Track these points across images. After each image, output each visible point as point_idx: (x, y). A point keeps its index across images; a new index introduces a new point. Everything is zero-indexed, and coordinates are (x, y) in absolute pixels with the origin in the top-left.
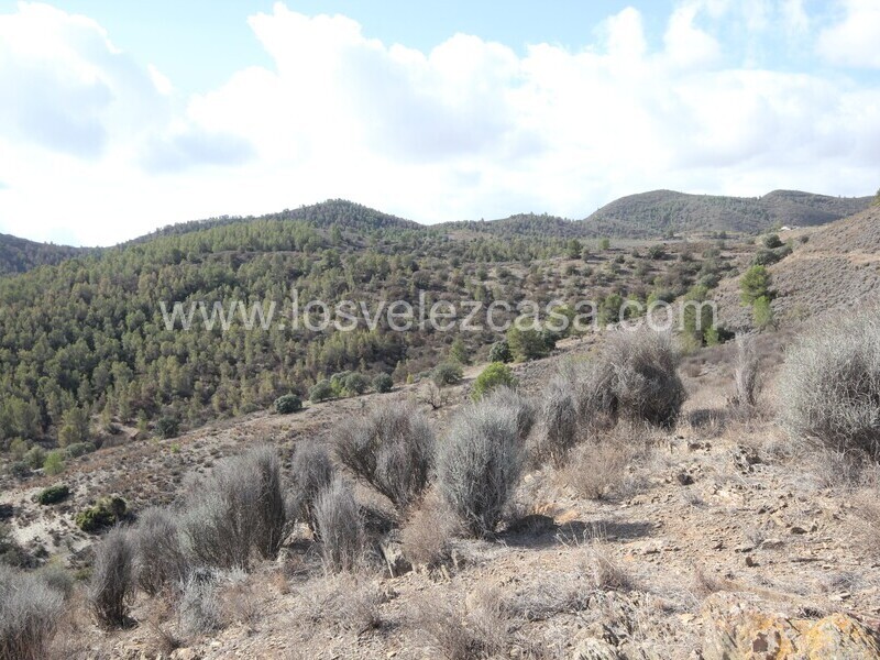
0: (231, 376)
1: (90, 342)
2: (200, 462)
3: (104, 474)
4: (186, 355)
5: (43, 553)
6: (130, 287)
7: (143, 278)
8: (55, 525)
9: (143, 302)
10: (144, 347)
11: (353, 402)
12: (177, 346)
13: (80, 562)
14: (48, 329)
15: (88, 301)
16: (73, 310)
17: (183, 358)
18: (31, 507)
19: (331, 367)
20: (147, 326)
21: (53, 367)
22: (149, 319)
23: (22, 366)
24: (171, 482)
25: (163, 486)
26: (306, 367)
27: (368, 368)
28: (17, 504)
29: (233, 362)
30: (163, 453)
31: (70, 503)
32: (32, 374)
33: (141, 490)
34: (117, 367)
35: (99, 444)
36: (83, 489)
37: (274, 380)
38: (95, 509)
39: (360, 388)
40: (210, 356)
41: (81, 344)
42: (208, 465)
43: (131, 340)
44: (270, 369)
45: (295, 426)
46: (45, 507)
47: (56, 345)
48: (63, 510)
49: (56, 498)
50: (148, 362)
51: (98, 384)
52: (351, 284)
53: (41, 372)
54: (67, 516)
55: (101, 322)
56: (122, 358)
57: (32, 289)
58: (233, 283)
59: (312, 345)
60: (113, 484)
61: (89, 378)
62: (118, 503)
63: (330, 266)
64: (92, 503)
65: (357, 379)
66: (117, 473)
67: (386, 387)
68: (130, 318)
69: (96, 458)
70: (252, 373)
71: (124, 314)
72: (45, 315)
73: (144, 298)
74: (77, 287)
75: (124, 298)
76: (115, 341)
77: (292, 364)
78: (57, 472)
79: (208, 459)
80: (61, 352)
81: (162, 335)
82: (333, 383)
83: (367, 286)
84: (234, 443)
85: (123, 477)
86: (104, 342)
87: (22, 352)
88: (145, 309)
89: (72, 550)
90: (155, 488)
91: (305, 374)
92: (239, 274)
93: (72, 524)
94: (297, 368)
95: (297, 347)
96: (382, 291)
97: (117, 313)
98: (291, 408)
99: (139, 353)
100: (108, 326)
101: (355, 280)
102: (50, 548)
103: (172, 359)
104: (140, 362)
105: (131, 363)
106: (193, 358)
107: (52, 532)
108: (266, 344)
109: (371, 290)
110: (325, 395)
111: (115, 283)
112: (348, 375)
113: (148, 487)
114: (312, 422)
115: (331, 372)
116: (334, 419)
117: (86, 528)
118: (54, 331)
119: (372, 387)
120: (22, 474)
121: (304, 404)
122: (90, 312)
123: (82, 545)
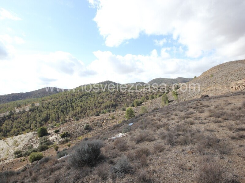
0: (89, 110)
1: (67, 104)
2: (82, 125)
3: (66, 127)
4: (82, 106)
5: (54, 141)
6: (74, 95)
7: (76, 94)
8: (56, 136)
9: (75, 98)
10: (75, 105)
11: (108, 114)
12: (80, 105)
13: (60, 143)
14: (60, 102)
15: (67, 98)
16: (64, 99)
17: (81, 107)
18: (53, 133)
19: (106, 108)
20: (76, 102)
21: (60, 109)
22: (76, 100)
23: (55, 109)
24: (76, 129)
25: (75, 129)
26: (101, 108)
27: (111, 108)
28: (51, 133)
29: (89, 107)
30: (76, 123)
31: (59, 132)
32: (57, 110)
33: (71, 130)
34: (71, 108)
35: (66, 122)
36: (62, 130)
37: (96, 110)
38: (63, 133)
39: (109, 111)
40: (86, 106)
41: (65, 105)
42: (83, 125)
43: (73, 104)
44: (95, 108)
45: (98, 118)
46: (55, 133)
47: (61, 105)
48: (58, 134)
49: (57, 132)
50: (76, 108)
51: (67, 111)
52: (109, 94)
53: (58, 110)
54: (59, 135)
55: (69, 101)
56: (72, 107)
57: (58, 96)
58: (90, 94)
59: (102, 104)
60: (67, 129)
61: (66, 110)
62: (67, 133)
63: (106, 91)
64: (63, 132)
65: (109, 110)
66: (68, 127)
67: (113, 111)
68: (73, 100)
69: (65, 124)
70: (93, 109)
71: (72, 100)
72: (60, 100)
73: (76, 97)
74: (65, 95)
75: (72, 97)
76: (71, 104)
77: (99, 108)
78: (58, 127)
79: (83, 124)
80: (62, 106)
81: (78, 103)
82: (105, 111)
83: (112, 94)
84: (88, 121)
85: (69, 128)
86: (69, 104)
87: (56, 106)
88: (76, 99)
89: (59, 141)
90: (74, 130)
91: (101, 109)
92: (91, 93)
93: (59, 136)
94: (100, 108)
95: (100, 104)
96: (114, 95)
97: (71, 99)
98: (98, 115)
99: (74, 106)
100: (70, 102)
101: (110, 93)
102: (55, 141)
103: (79, 107)
104: (74, 108)
105: (73, 108)
106: (83, 107)
107: (56, 138)
108: (95, 104)
109: (112, 95)
110: (103, 113)
111: (71, 95)
112: (108, 109)
113: (73, 129)
114: (101, 118)
115: (105, 109)
116: (104, 117)
117: (61, 137)
118: (61, 103)
119: (111, 111)
120: (53, 127)
121: (100, 114)
122: (67, 100)
123: (60, 140)
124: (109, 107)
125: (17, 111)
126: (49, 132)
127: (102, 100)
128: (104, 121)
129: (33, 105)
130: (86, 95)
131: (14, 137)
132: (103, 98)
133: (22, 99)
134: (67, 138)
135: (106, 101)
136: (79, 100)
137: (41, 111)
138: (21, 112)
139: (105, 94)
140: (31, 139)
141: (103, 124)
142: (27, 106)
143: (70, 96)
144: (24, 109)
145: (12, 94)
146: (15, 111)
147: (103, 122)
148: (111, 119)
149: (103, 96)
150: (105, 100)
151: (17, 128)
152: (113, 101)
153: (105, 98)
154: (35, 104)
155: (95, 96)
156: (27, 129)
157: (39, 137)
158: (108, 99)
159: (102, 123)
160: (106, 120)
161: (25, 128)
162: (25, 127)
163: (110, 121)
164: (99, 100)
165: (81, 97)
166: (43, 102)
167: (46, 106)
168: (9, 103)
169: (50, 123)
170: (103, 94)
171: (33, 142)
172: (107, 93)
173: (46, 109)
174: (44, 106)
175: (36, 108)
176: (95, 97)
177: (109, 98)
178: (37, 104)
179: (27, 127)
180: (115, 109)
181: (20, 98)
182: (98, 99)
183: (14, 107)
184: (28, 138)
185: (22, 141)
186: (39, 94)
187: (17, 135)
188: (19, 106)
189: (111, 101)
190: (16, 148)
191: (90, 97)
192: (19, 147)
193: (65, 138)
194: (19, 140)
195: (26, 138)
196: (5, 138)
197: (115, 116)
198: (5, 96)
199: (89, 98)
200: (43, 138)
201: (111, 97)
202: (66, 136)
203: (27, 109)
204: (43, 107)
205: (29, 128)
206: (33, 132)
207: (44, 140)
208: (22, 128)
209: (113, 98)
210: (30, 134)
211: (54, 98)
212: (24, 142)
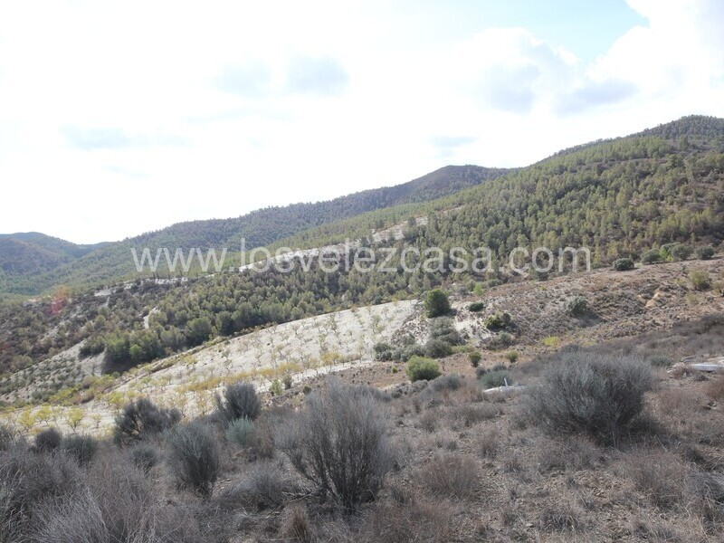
0: (589, 244)
1: (507, 223)
2: (557, 297)
3: (503, 299)
4: (562, 230)
5: (467, 337)
6: (531, 190)
7: (540, 184)
8: (474, 323)
9: (538, 198)
10: (537, 225)
11: (676, 266)
12: (556, 225)
13: (485, 345)
14: (486, 216)
15: (507, 199)
16: (499, 204)
17: (559, 232)
18: (465, 312)
19: (665, 239)
20: (539, 213)
21: (487, 237)
22: (541, 209)
23: (471, 236)
24: (538, 308)
25: (534, 309)
26: (645, 239)
27: (697, 240)
28: (459, 309)
29: (591, 235)
30: (536, 290)
31: (483, 312)
32: (476, 241)
33: (520, 310)
34: (520, 237)
35: (505, 282)
36: (490, 305)
37: (619, 248)
38: (494, 317)
39: (684, 255)
40: (576, 231)
41: (502, 224)
42: (562, 300)
43: (529, 221)
44: (617, 240)
45: (626, 280)
46: (471, 313)
47: (489, 225)
48: (479, 316)
49: (477, 309)
50: (538, 234)
51: (509, 246)
52: (690, 178)
53: (481, 239)
54: (481, 319)
55: (514, 212)
56: (524, 232)
57: (479, 194)
58: (597, 184)
59: (651, 224)
60: (506, 305)
61: (505, 243)
62: (507, 316)
63: (674, 166)
64: (493, 314)
65: (682, 249)
66: (509, 299)
67: (707, 256)
68: (530, 209)
69: (502, 289)
70: (604, 242)
71: (527, 206)
72: (485, 208)
73: (539, 196)
74: (502, 191)
75: (528, 197)
76: (520, 222)
77: (634, 237)
78: (480, 294)
79: (562, 296)
80: (491, 228)
81: (547, 218)
82: (661, 251)
83: (705, 179)
84: (581, 288)
85: (512, 301)
86: (515, 223)
87: (473, 229)
88: (540, 204)
89: (481, 338)
90: (529, 310)
91: (643, 244)
92: (602, 178)
93: (483, 324)
94: (638, 240)
95: (640, 225)
96: (718, 182)
97: (523, 206)
98: (625, 267)
99: (533, 229)
100: (517, 214)
101: (695, 175)
102: (470, 335)
103: (552, 233)
104: (533, 235)
105: (528, 236)
106: (566, 232)
107: (472, 327)
108: (617, 223)
109: (709, 182)
110: (653, 259)
111: (523, 188)
112: (676, 245)
113: (525, 309)
114: (639, 278)
115: (663, 242)
116: (657, 277)
117: (489, 327)
118: (489, 217)
119: (694, 255)
120: (464, 293)
121: (636, 265)
122: (508, 206)
123: (487, 336)
124: (687, 237)
125: (376, 240)
126: (454, 306)
127: (650, 204)
128: (652, 295)
129: (412, 222)
130: (581, 189)
131: (373, 307)
132: (654, 197)
133: (385, 206)
134: (506, 333)
135: (669, 208)
136: (552, 208)
137: (433, 241)
138: (384, 242)
139: (668, 179)
140: (410, 318)
141: (650, 303)
142: (398, 227)
143: (519, 194)
144: (391, 234)
145: (364, 192)
146: (371, 239)
147: (646, 298)
148: (690, 286)
149: (660, 186)
150: (665, 207)
151: (378, 285)
152: (707, 212)
153: (669, 198)
154: (418, 220)
155: (617, 190)
156: (399, 289)
157: (429, 317)
158: (682, 204)
159: (643, 301)
160: (666, 290)
161: (395, 288)
162: (396, 285)
163: (686, 298)
164: (638, 205)
165: (560, 196)
166: (437, 213)
167: (444, 226)
168: (360, 217)
169: (455, 281)
170: (657, 180)
171: (413, 327)
172: (682, 175)
173: (444, 237)
174: (440, 225)
175: (420, 232)
176: (619, 195)
177: (688, 198)
178: (423, 221)
179: (399, 285)
180: (716, 245)
181: (383, 204)
182: (634, 201)
183: (370, 227)
184: (403, 316)
185: (391, 320)
186: (426, 188)
187: (378, 302)
188: (380, 226)
189: (701, 210)
190: (379, 336)
191: (597, 194)
192: (384, 333)
193: (501, 333)
194: (383, 317)
195: (399, 316)
196: (354, 307)
197: (712, 276)
198: (351, 197)
199: (592, 197)
200: (438, 320)
201: (700, 191)
202: (503, 328)
203: (399, 236)
204: (438, 230)
205: (405, 287)
206: (415, 301)
207: (442, 326)
208: (389, 286)
209: (710, 195)
210: (407, 306)
211: (469, 201)
212: (393, 323)
